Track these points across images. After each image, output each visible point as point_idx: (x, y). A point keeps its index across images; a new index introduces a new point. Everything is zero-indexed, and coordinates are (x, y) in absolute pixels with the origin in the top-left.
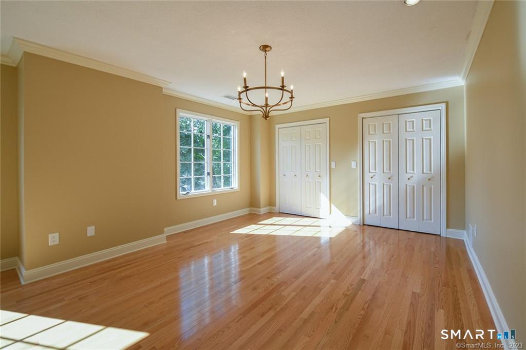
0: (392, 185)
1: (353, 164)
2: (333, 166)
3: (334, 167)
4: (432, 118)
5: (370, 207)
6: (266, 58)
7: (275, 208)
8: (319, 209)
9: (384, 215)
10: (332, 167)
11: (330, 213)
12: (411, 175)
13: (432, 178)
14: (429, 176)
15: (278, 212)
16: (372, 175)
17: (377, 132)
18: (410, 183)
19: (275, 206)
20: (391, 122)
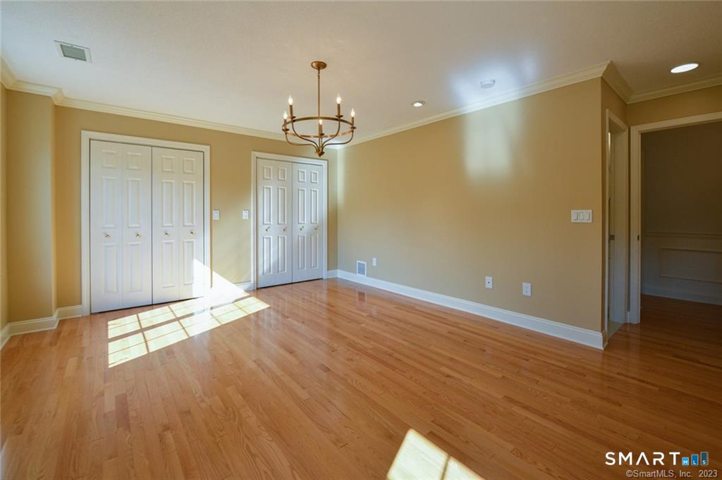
0: (286, 237)
1: (245, 214)
2: (216, 215)
3: (218, 218)
4: (317, 172)
5: (264, 266)
6: (319, 78)
7: (79, 307)
8: (191, 284)
9: (278, 271)
10: (214, 218)
11: (211, 286)
12: (302, 225)
13: (318, 227)
14: (316, 226)
15: (88, 313)
16: (266, 227)
17: (272, 178)
18: (301, 233)
19: (81, 303)
20: (286, 169)
